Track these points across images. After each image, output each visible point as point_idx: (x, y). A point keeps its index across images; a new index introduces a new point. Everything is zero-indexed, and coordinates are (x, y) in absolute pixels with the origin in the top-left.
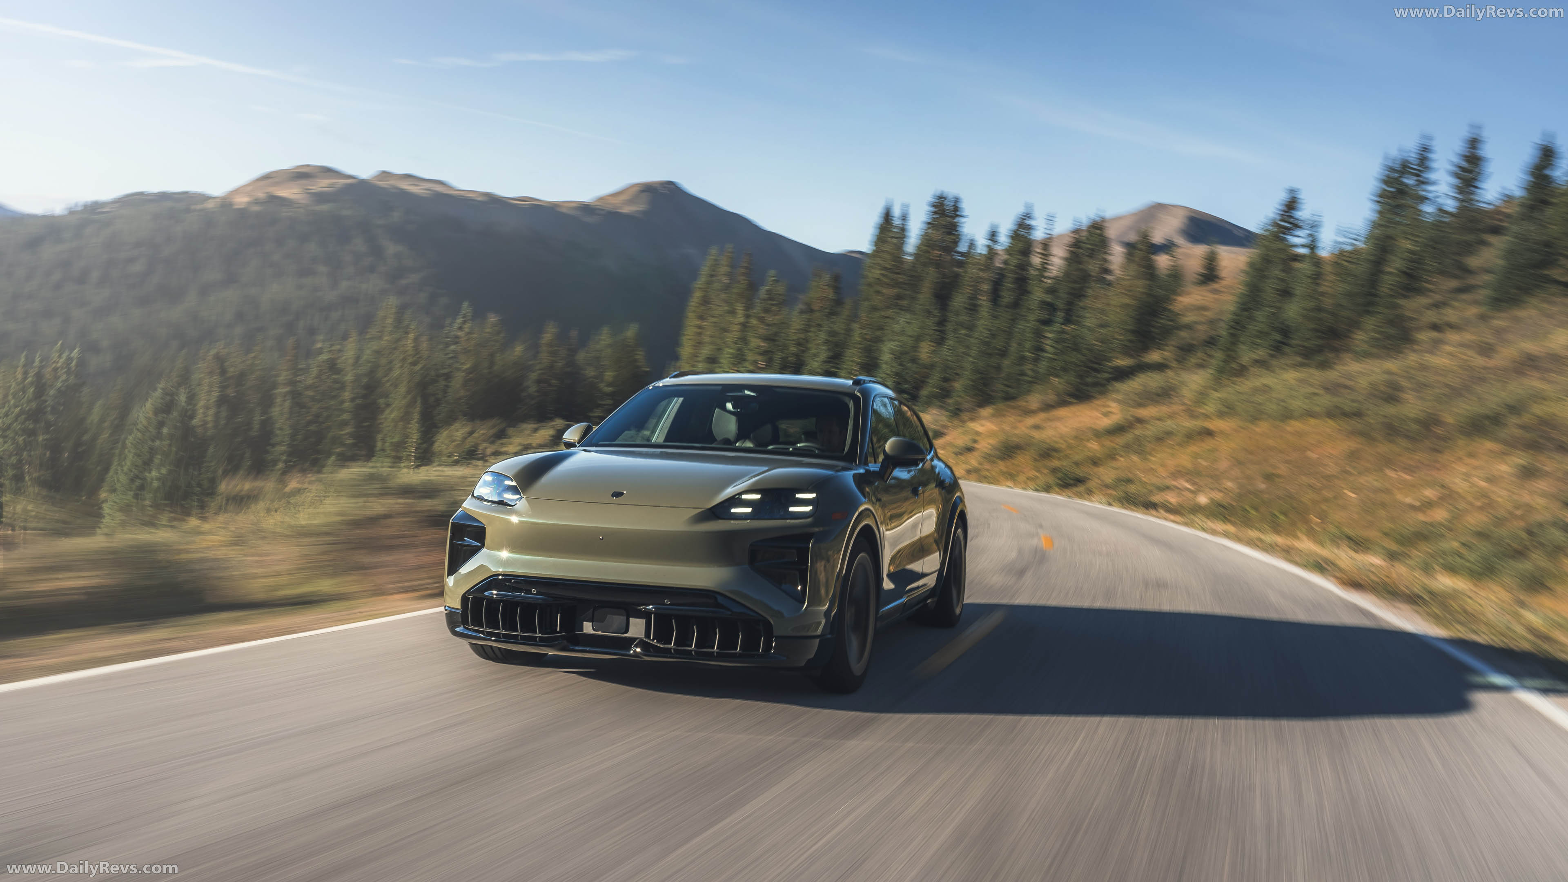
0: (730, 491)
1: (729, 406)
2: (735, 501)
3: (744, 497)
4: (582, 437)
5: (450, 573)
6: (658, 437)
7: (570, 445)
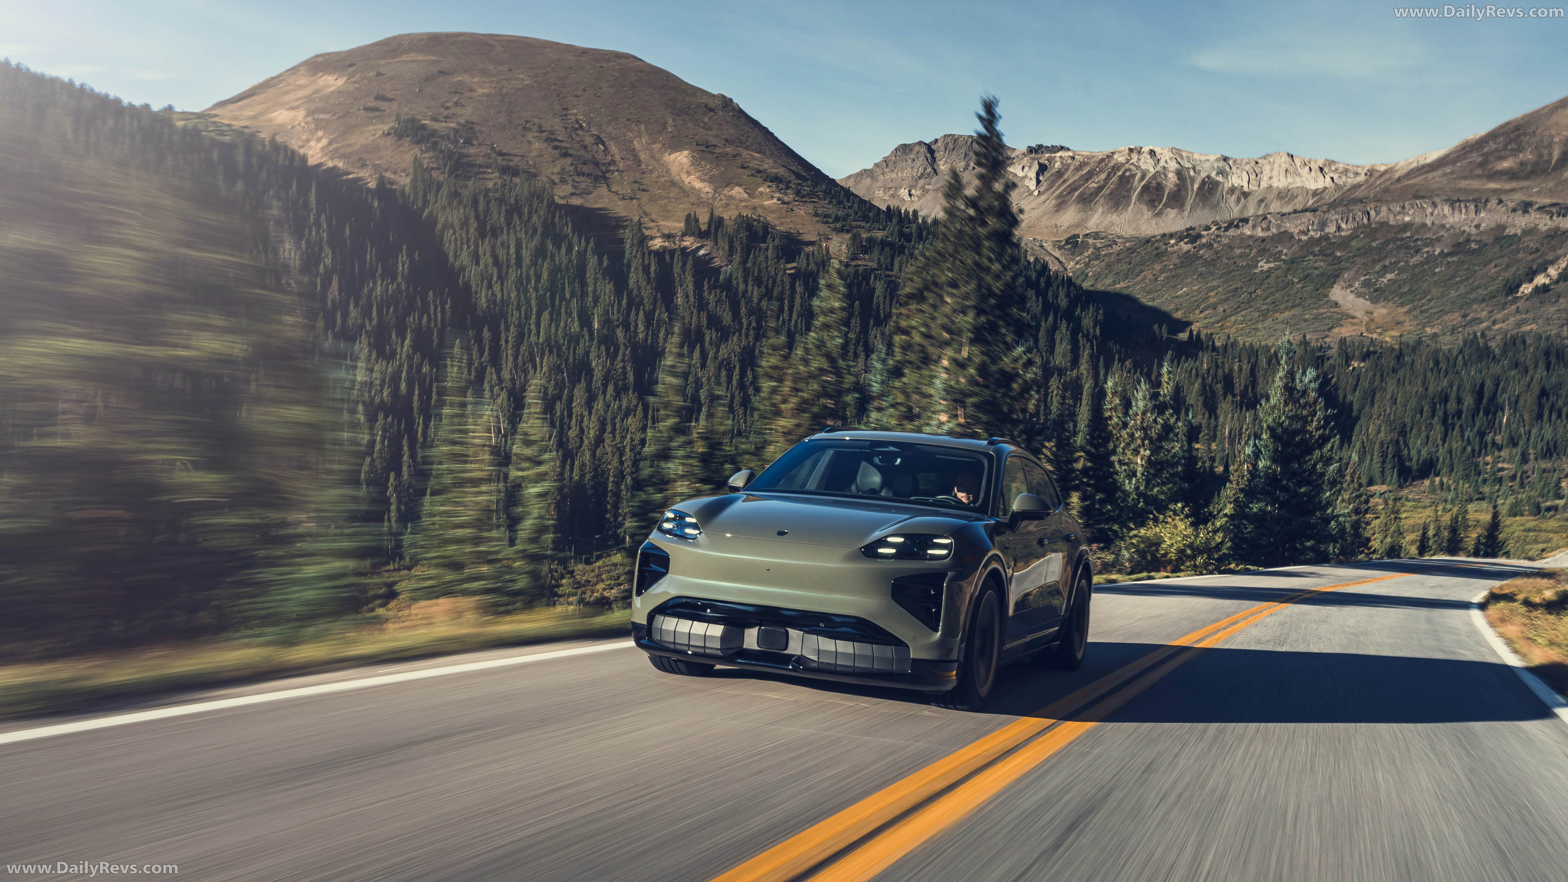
0: (877, 534)
1: (876, 460)
2: (882, 542)
3: (890, 539)
4: (745, 485)
5: (639, 593)
6: (811, 485)
7: (735, 489)
